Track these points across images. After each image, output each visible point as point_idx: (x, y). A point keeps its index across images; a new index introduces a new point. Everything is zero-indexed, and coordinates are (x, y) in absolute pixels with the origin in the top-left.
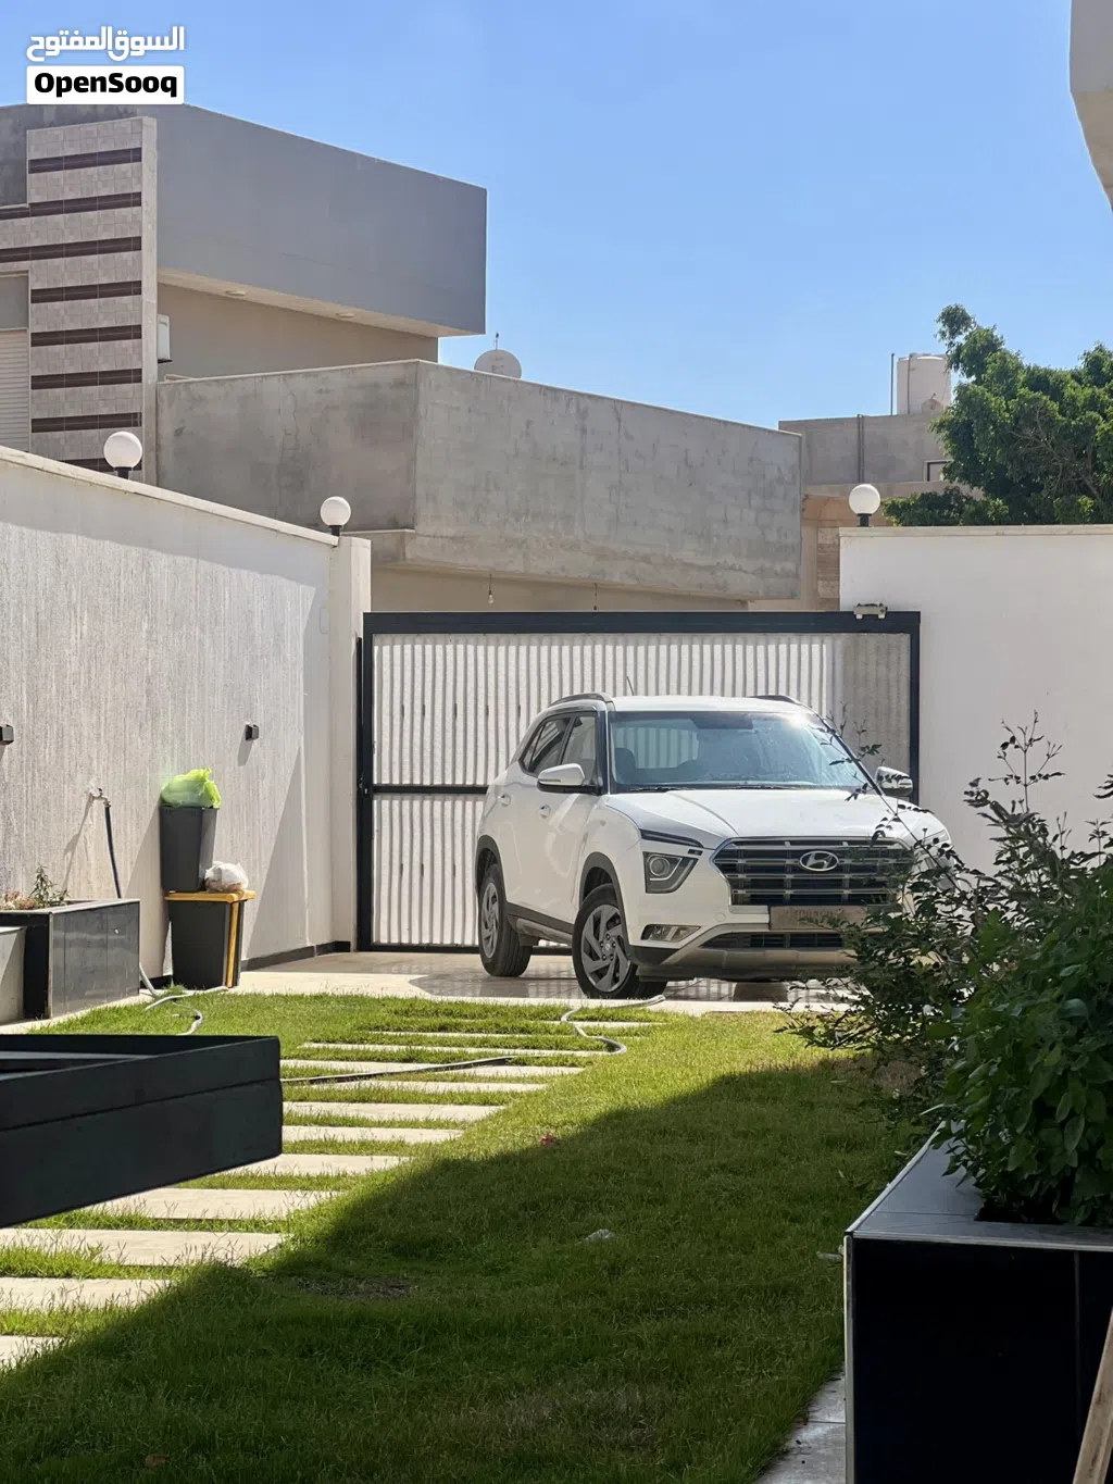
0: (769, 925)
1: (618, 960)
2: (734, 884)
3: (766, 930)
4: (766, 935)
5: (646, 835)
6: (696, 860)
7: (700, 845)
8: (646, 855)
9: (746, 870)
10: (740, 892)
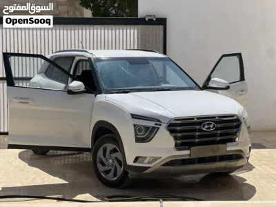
0: (190, 155)
1: (116, 167)
2: (176, 138)
3: (189, 157)
4: (189, 159)
5: (134, 116)
6: (158, 128)
7: (160, 121)
8: (135, 125)
9: (181, 131)
10: (178, 141)
